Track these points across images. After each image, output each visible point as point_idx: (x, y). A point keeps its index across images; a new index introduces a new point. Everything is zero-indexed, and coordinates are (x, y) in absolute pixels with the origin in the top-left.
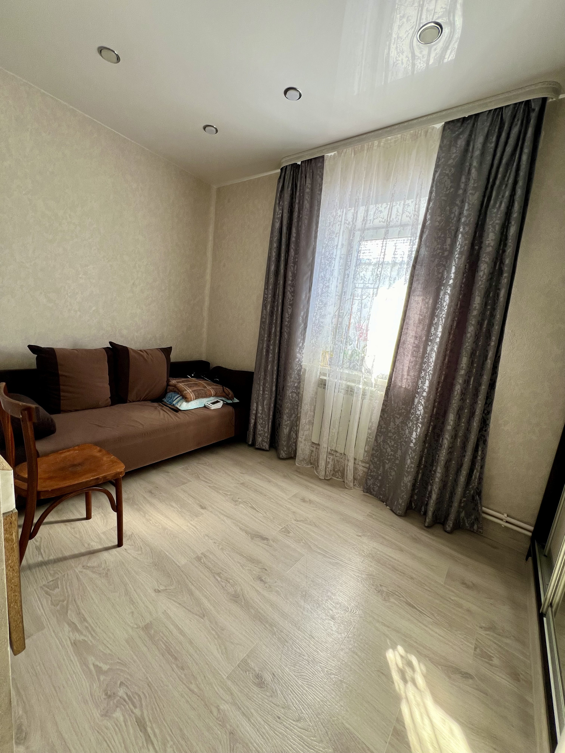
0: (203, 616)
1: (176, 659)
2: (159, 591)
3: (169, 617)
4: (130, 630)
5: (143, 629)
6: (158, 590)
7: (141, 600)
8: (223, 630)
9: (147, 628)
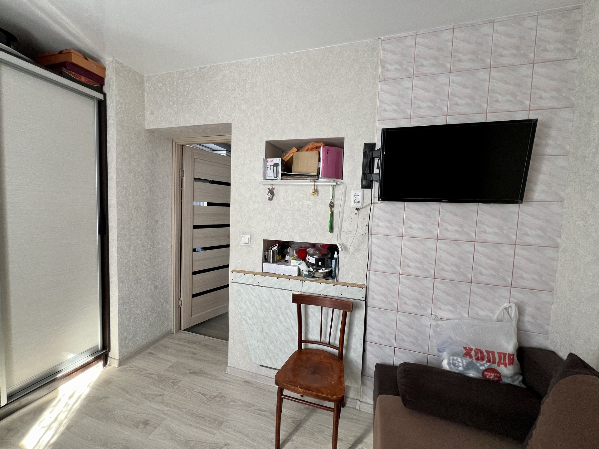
0: (187, 441)
1: (198, 416)
2: (225, 445)
3: (210, 433)
4: (230, 419)
5: (223, 422)
6: (227, 446)
7: (234, 435)
8: (171, 439)
9: (221, 423)
